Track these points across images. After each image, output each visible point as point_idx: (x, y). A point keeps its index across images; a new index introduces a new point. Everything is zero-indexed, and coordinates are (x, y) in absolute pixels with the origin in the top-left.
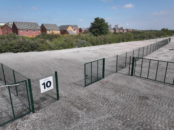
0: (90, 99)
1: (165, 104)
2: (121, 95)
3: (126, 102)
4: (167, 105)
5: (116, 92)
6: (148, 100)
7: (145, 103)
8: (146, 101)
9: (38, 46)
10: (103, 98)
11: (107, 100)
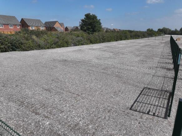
9: (22, 44)
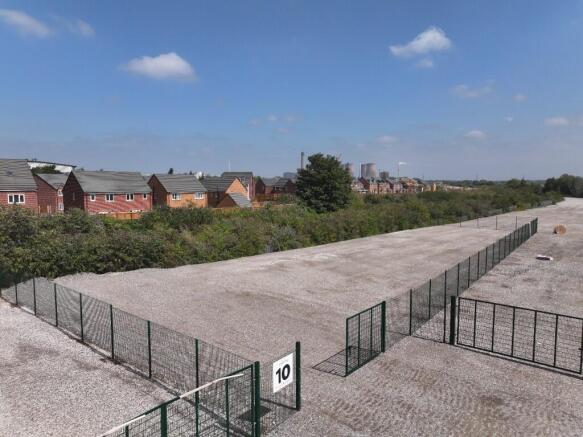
0: (370, 406)
1: (541, 414)
2: (439, 395)
3: (455, 411)
4: (545, 417)
5: (425, 389)
6: (502, 407)
7: (495, 413)
8: (498, 407)
9: (163, 252)
10: (399, 403)
11: (409, 408)
